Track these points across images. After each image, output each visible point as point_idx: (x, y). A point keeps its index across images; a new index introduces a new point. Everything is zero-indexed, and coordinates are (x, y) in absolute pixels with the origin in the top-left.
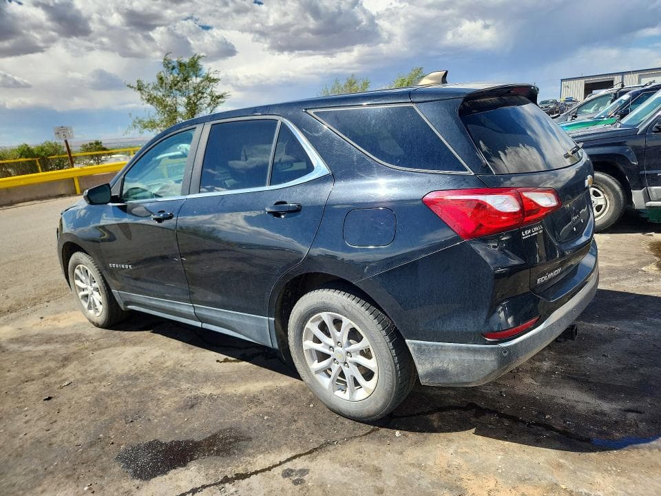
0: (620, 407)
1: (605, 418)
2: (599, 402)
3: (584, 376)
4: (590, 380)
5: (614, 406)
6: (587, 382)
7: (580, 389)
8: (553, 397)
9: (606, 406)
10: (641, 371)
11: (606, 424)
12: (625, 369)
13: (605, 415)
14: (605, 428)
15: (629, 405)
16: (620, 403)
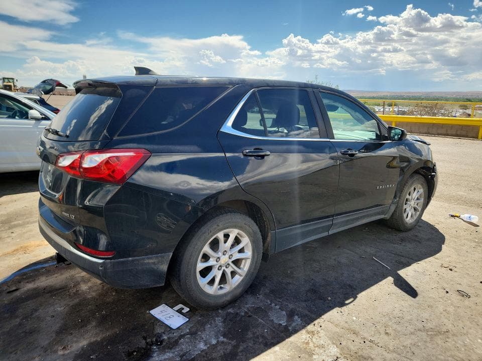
0: (22, 289)
1: (27, 281)
2: (35, 286)
3: (55, 294)
4: (50, 294)
5: (25, 289)
6: (50, 292)
7: (51, 287)
8: (62, 274)
9: (30, 286)
10: (18, 320)
11: (25, 279)
12: (32, 315)
13: (28, 282)
14: (25, 277)
15: (18, 293)
16: (23, 292)
